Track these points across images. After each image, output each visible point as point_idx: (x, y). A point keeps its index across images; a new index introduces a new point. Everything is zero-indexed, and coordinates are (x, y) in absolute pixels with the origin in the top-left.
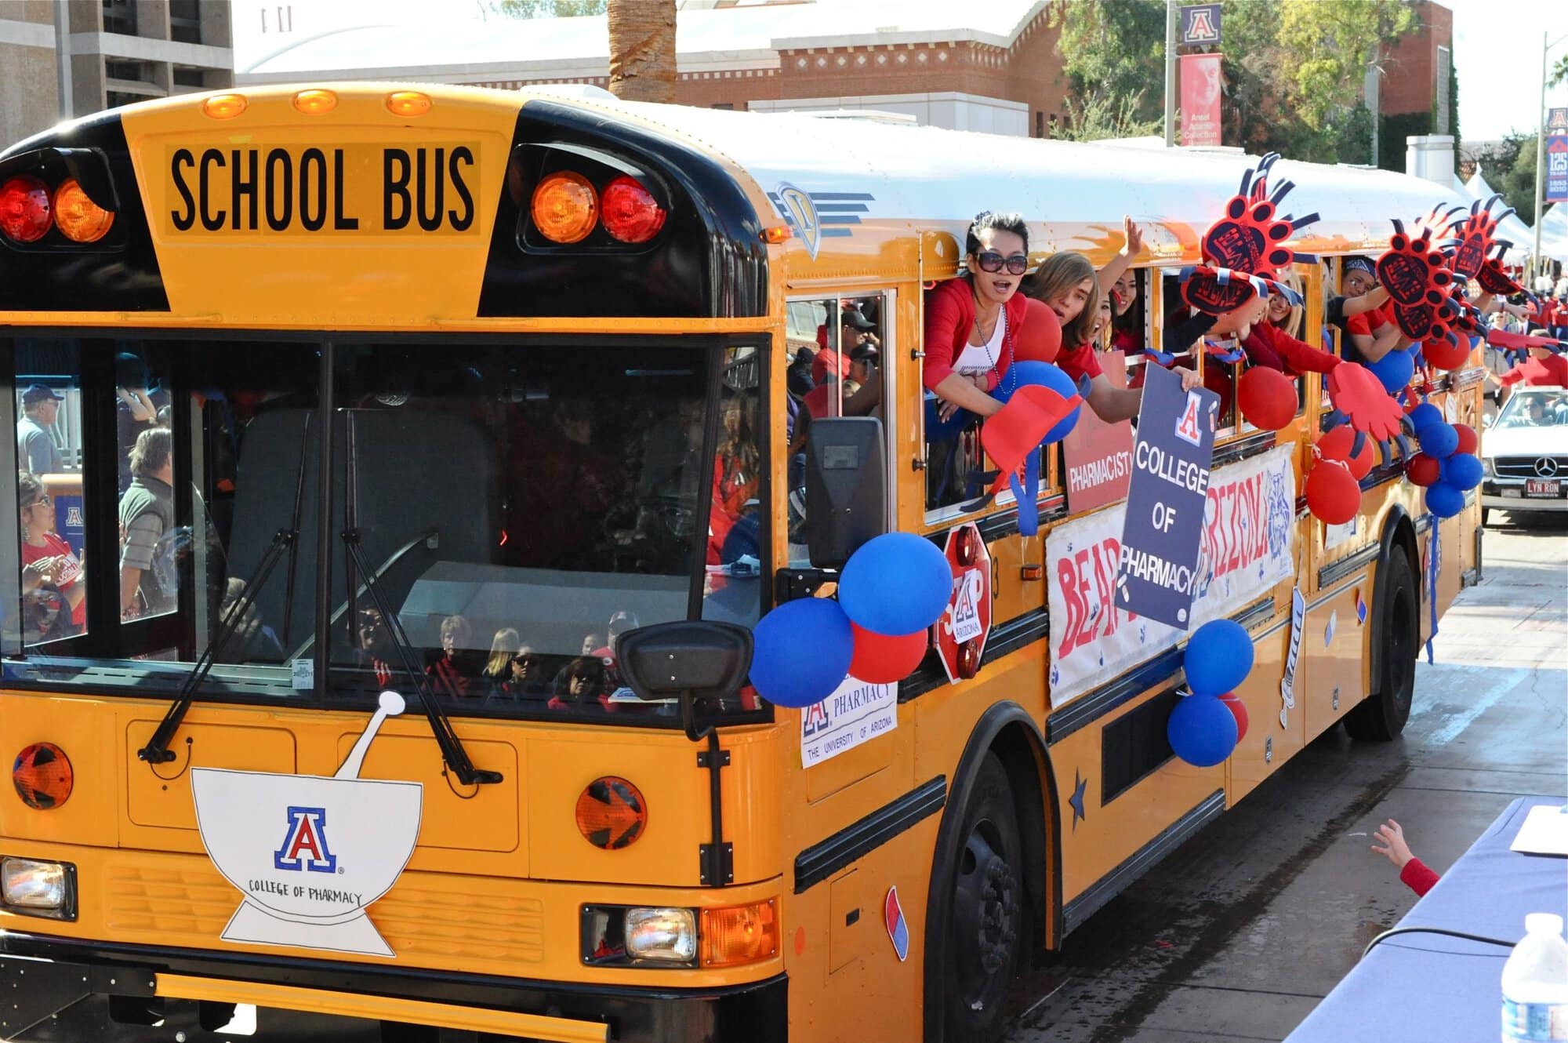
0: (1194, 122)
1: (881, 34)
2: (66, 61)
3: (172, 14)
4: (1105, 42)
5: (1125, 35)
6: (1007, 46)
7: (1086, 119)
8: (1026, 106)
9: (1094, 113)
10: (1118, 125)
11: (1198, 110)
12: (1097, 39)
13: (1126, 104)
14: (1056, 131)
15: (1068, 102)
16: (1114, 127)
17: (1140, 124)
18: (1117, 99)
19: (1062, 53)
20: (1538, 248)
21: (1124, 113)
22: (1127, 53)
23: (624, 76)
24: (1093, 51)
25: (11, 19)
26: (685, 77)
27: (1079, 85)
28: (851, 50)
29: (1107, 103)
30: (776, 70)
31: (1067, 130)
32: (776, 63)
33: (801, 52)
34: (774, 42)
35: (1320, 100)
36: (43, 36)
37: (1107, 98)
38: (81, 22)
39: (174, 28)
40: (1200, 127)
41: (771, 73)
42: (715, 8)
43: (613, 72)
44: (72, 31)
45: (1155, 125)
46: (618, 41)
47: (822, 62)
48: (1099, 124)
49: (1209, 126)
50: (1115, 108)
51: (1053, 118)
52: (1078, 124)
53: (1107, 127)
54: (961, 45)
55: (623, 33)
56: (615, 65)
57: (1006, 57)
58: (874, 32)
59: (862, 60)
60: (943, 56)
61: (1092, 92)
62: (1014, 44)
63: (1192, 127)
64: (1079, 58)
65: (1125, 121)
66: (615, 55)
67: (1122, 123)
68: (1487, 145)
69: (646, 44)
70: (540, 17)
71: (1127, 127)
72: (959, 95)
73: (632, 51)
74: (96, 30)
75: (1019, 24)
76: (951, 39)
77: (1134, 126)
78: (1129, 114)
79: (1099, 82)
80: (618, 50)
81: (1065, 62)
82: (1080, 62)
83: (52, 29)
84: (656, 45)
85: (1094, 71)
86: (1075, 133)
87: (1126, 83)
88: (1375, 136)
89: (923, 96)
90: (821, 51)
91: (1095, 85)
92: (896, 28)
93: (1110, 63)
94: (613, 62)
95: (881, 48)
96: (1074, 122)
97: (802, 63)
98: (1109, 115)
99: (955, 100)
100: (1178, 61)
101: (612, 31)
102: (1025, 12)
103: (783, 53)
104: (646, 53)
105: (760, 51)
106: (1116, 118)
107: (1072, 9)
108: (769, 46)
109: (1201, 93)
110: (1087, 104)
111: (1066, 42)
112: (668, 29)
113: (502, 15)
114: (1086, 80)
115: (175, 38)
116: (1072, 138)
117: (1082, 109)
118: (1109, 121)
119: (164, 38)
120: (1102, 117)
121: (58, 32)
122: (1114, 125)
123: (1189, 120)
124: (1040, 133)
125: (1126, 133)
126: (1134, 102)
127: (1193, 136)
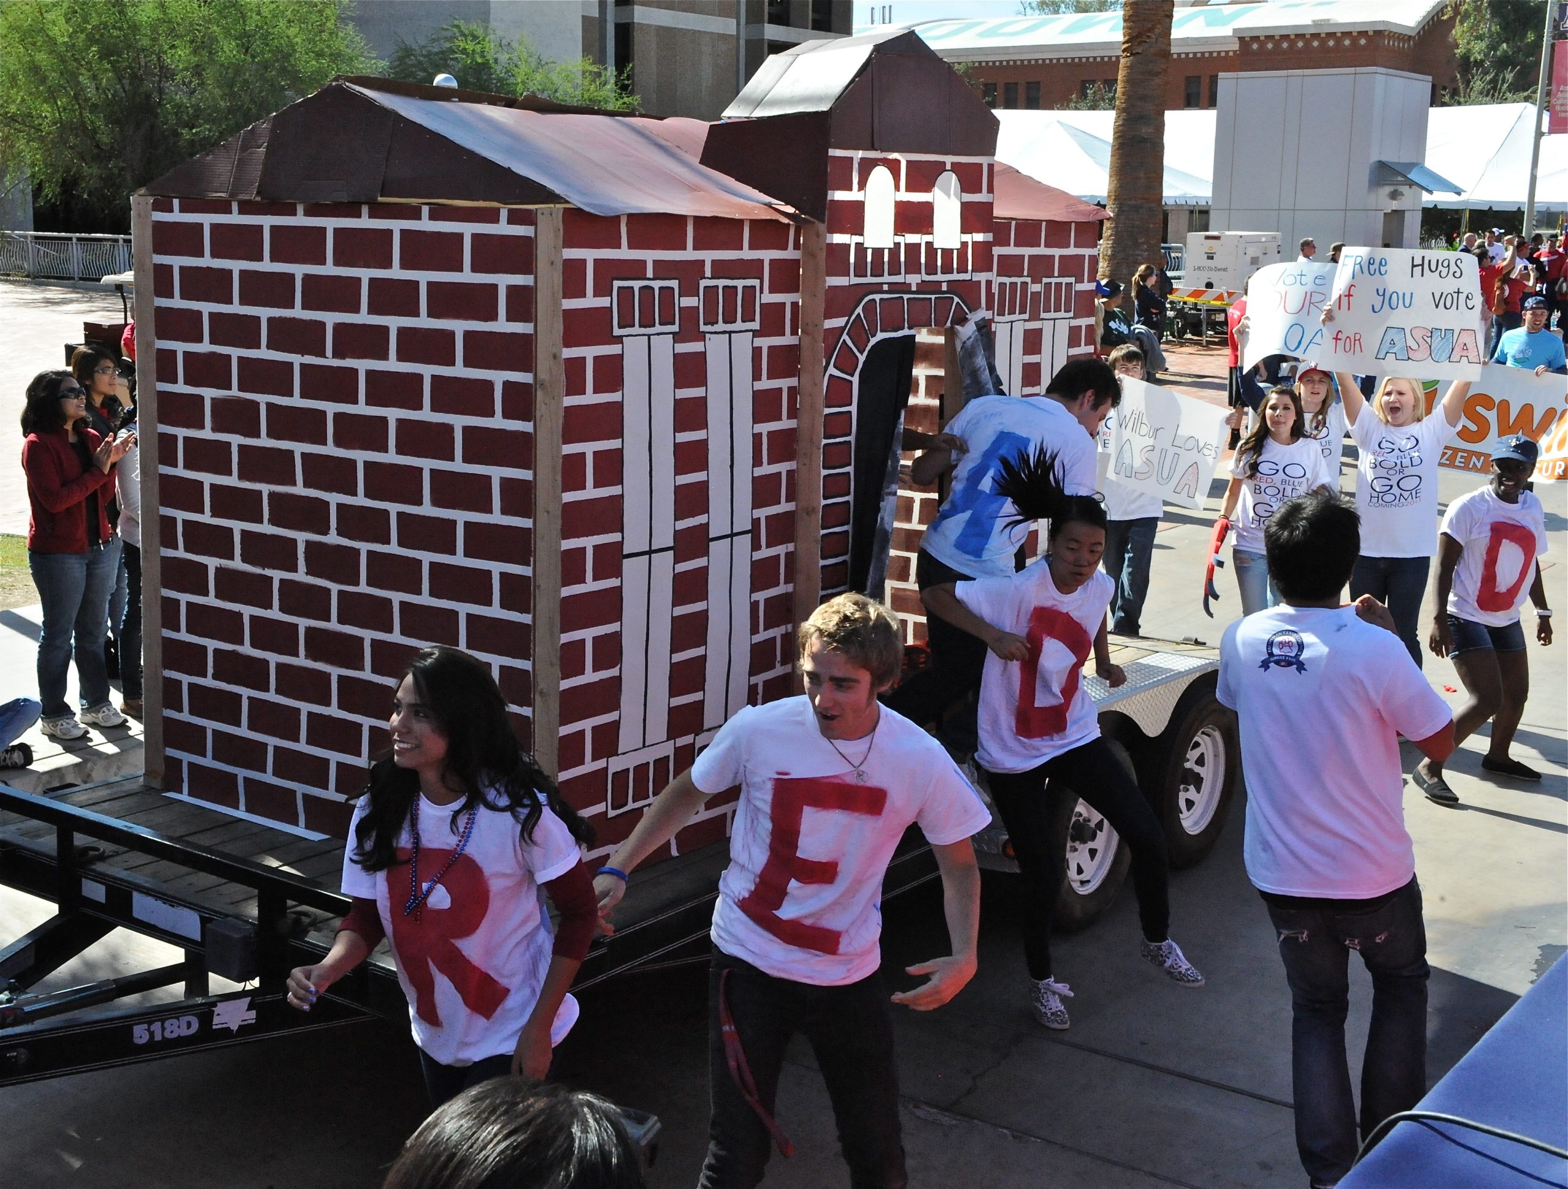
0: (1562, 91)
1: (1316, 23)
2: (742, 42)
3: (813, 11)
4: (1490, 29)
5: (1506, 26)
6: (1413, 34)
7: (1471, 89)
8: (1430, 78)
9: (1478, 84)
10: (1496, 94)
11: (1566, 82)
12: (1484, 29)
13: (1504, 78)
14: (1447, 99)
15: (1459, 76)
16: (1493, 95)
18: (1497, 75)
19: (1456, 40)
21: (1502, 84)
22: (1507, 41)
23: (1132, 54)
24: (1480, 38)
25: (708, 14)
26: (1175, 56)
27: (1466, 64)
28: (1293, 37)
29: (1488, 78)
30: (1235, 52)
31: (1456, 98)
32: (1236, 47)
33: (1255, 39)
34: (1235, 30)
36: (727, 26)
37: (1489, 73)
38: (754, 17)
39: (814, 21)
40: (1566, 95)
41: (1231, 54)
42: (1192, 6)
43: (1124, 51)
44: (747, 23)
45: (1526, 94)
46: (1130, 28)
47: (1270, 46)
48: (1481, 93)
50: (1494, 81)
51: (1444, 88)
52: (1465, 93)
53: (1487, 95)
54: (1379, 33)
55: (1133, 22)
56: (1126, 45)
57: (1412, 42)
58: (1310, 23)
59: (1300, 44)
60: (1363, 42)
61: (1477, 70)
62: (1419, 32)
63: (1560, 95)
64: (1468, 43)
65: (1502, 91)
66: (1127, 38)
67: (1499, 93)
69: (1150, 30)
70: (1064, 13)
72: (1379, 69)
73: (1139, 35)
74: (762, 22)
75: (1424, 17)
76: (1370, 30)
77: (1508, 95)
78: (1505, 86)
79: (1482, 61)
80: (1129, 34)
81: (1457, 46)
82: (1469, 47)
83: (735, 21)
84: (1157, 31)
85: (1479, 53)
86: (1462, 100)
87: (1502, 63)
89: (1351, 70)
90: (1270, 38)
91: (1479, 64)
92: (1328, 20)
93: (1493, 47)
94: (1124, 43)
95: (1315, 36)
96: (1462, 91)
97: (1255, 46)
98: (1489, 87)
99: (1376, 73)
100: (1553, 46)
101: (1125, 21)
102: (1428, 9)
103: (1241, 39)
104: (1149, 37)
105: (1224, 37)
106: (1494, 88)
107: (1466, 6)
108: (1230, 33)
110: (1473, 78)
111: (1459, 32)
112: (1167, 20)
113: (1037, 12)
114: (1472, 59)
115: (814, 28)
116: (1459, 104)
117: (1468, 82)
118: (1489, 91)
119: (807, 28)
120: (1483, 89)
121: (738, 24)
122: (1493, 93)
123: (1558, 90)
124: (1436, 100)
125: (1504, 100)
126: (1510, 76)
127: (1560, 102)
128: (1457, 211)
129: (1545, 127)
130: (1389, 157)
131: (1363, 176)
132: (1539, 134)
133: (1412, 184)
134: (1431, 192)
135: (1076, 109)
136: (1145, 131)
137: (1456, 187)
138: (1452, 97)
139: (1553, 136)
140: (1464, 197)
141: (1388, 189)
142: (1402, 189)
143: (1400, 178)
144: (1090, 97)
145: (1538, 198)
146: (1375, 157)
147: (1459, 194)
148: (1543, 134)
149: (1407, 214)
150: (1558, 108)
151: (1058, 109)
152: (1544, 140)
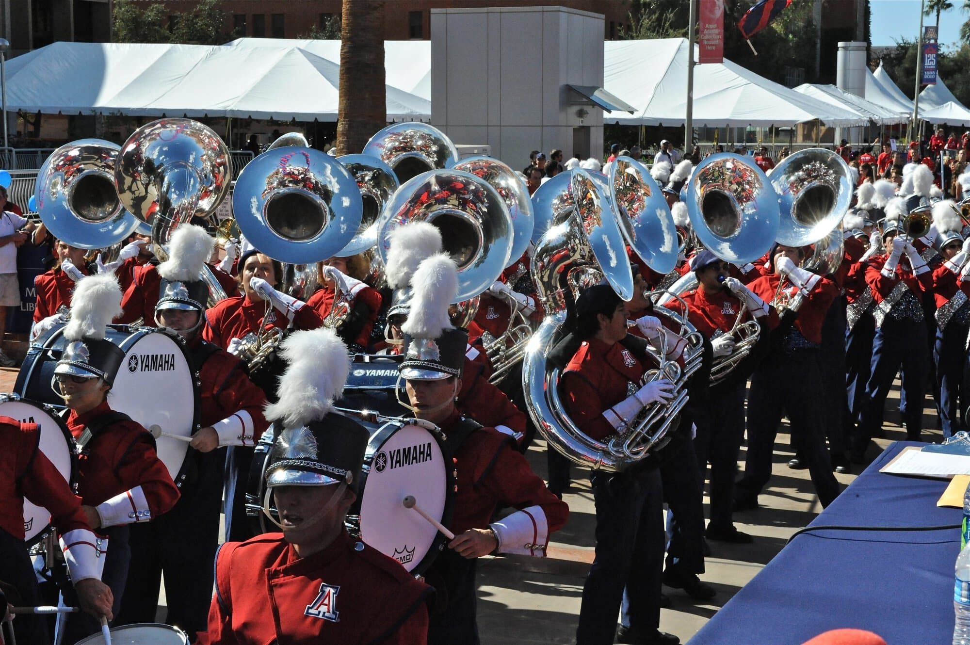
0: (707, 29)
7: (641, 26)
8: (603, 16)
9: (646, 22)
10: (661, 31)
11: (710, 21)
13: (666, 16)
14: (622, 33)
15: (630, 15)
16: (658, 32)
17: (674, 31)
18: (661, 15)
20: (917, 113)
21: (665, 23)
27: (637, 5)
29: (654, 17)
31: (631, 33)
35: (786, 18)
37: (655, 13)
40: (711, 31)
45: (684, 31)
48: (649, 29)
49: (717, 31)
50: (659, 19)
51: (620, 25)
52: (636, 29)
53: (653, 32)
61: (645, 10)
63: (706, 32)
65: (665, 28)
67: (663, 29)
68: (887, 48)
71: (667, 31)
72: (562, 8)
77: (671, 31)
78: (667, 24)
79: (649, 4)
86: (634, 35)
87: (666, 5)
88: (819, 41)
89: (540, 8)
91: (647, 6)
96: (634, 27)
98: (655, 24)
99: (560, 11)
106: (659, 25)
109: (712, 11)
110: (642, 17)
116: (632, 38)
117: (638, 21)
118: (655, 28)
120: (650, 25)
122: (659, 31)
123: (704, 28)
124: (612, 35)
125: (666, 35)
126: (671, 16)
127: (706, 37)
128: (635, 127)
129: (696, 58)
130: (575, 81)
131: (554, 98)
132: (692, 64)
133: (594, 104)
134: (609, 111)
135: (317, 38)
136: (368, 57)
137: (630, 107)
138: (626, 33)
139: (703, 65)
140: (636, 115)
141: (575, 109)
142: (588, 108)
143: (584, 100)
144: (328, 28)
145: (695, 116)
146: (563, 82)
147: (632, 113)
148: (695, 63)
149: (592, 129)
150: (705, 42)
151: (301, 38)
152: (697, 68)
